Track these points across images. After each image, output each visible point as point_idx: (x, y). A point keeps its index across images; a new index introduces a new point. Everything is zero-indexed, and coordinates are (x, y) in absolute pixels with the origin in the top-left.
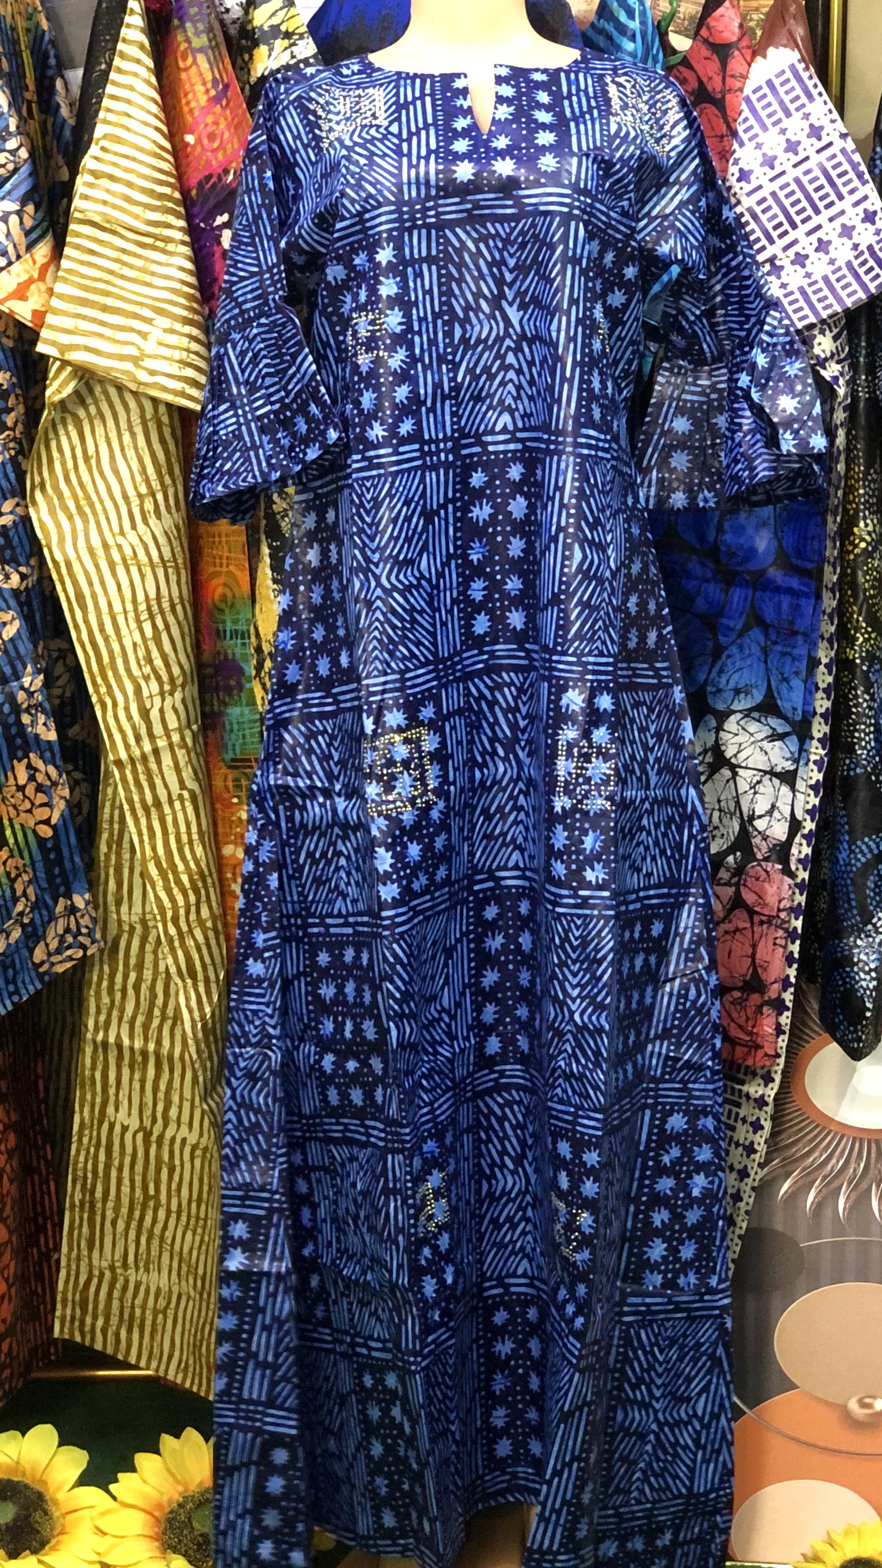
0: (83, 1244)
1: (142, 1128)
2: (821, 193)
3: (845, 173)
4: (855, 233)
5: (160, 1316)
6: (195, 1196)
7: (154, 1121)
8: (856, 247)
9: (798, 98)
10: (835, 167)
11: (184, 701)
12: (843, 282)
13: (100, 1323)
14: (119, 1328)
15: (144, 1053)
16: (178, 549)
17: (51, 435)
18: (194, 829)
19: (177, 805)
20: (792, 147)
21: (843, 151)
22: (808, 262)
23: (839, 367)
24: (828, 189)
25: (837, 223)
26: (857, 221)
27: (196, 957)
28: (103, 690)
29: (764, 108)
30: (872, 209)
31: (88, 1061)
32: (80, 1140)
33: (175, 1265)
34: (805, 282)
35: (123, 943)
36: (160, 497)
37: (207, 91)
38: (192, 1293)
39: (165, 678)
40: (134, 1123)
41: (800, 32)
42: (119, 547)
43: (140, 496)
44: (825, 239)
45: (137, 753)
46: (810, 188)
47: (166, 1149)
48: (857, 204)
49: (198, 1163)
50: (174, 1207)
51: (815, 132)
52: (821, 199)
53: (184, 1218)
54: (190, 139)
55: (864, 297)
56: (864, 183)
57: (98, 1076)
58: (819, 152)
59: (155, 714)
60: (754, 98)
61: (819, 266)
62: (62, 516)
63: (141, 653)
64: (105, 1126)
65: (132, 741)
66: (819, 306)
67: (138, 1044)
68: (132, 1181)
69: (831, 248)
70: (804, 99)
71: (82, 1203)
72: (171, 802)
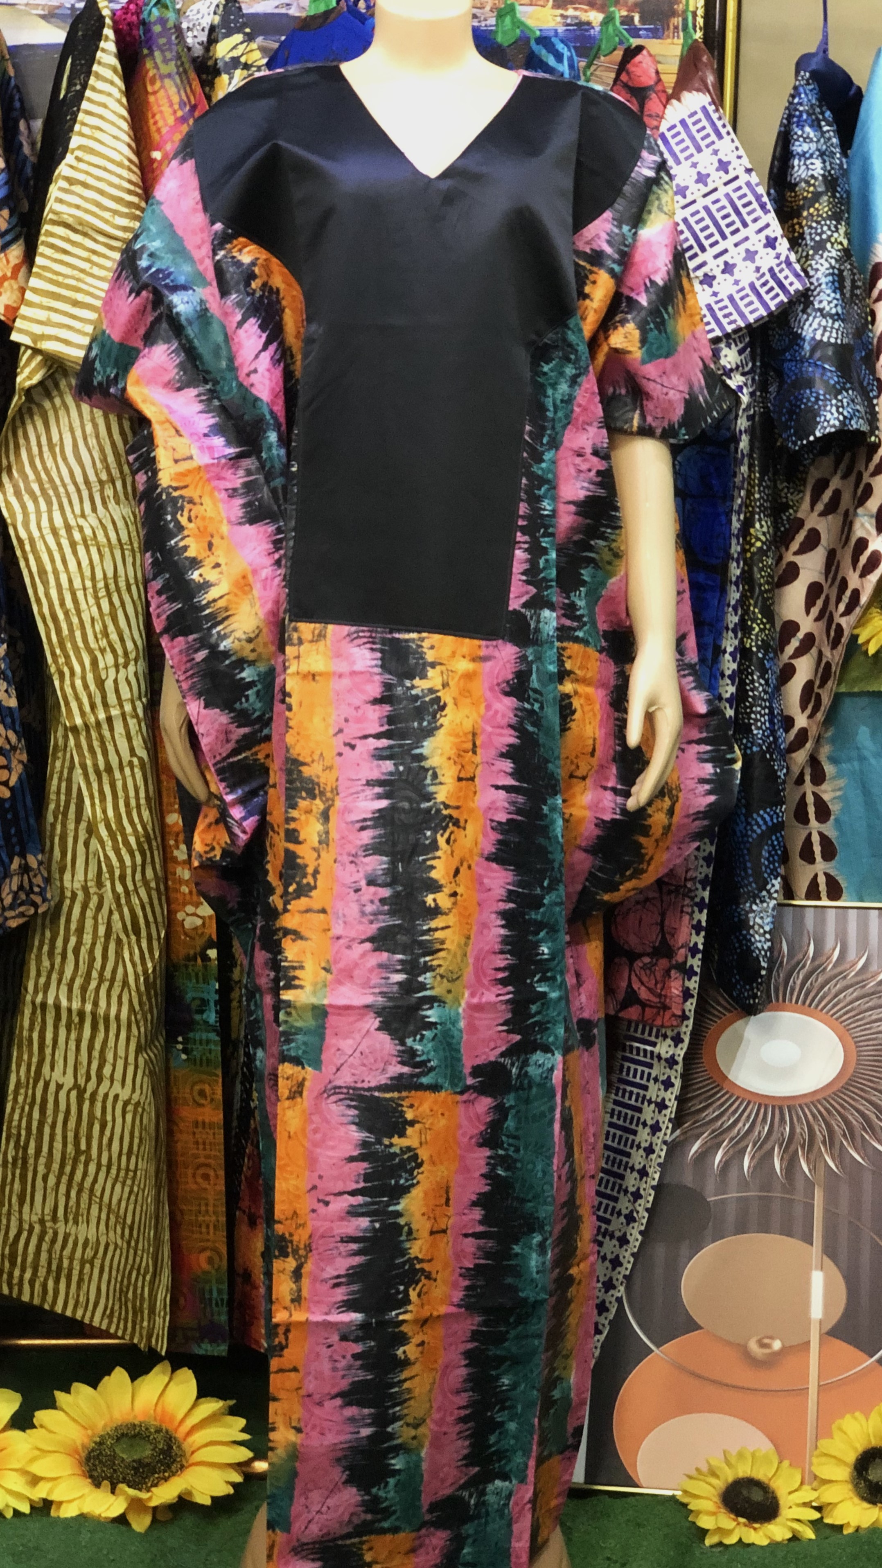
0: (14, 1199)
1: (76, 1086)
2: (728, 220)
3: (750, 203)
4: (757, 257)
5: (88, 1266)
6: (125, 1150)
7: (88, 1078)
8: (758, 269)
9: (708, 135)
10: (740, 198)
11: (136, 674)
12: (747, 300)
13: (28, 1275)
14: (46, 1280)
15: (81, 1014)
16: (134, 534)
17: (18, 423)
18: (142, 794)
19: (127, 771)
20: (702, 179)
21: (748, 184)
22: (715, 283)
23: (743, 379)
24: (734, 217)
25: (742, 248)
26: (759, 247)
27: (140, 914)
28: (61, 660)
29: (678, 144)
30: (773, 236)
31: (26, 1023)
32: (15, 1100)
33: (104, 1216)
34: (712, 300)
35: (65, 908)
36: (119, 484)
37: (175, 112)
38: (119, 1242)
39: (120, 651)
40: (68, 1081)
41: (711, 79)
42: (81, 529)
43: (101, 482)
44: (731, 262)
45: (92, 719)
46: (718, 216)
47: (99, 1105)
48: (760, 231)
49: (129, 1117)
50: (104, 1161)
51: (723, 166)
52: (728, 226)
53: (114, 1171)
54: (157, 155)
55: (765, 314)
56: (766, 212)
57: (35, 1036)
58: (726, 184)
59: (109, 685)
60: (668, 135)
61: (724, 286)
62: (26, 498)
63: (98, 627)
64: (41, 1084)
65: (87, 708)
66: (725, 321)
67: (76, 1005)
68: (65, 1137)
69: (736, 270)
70: (713, 137)
71: (15, 1159)
72: (121, 768)
